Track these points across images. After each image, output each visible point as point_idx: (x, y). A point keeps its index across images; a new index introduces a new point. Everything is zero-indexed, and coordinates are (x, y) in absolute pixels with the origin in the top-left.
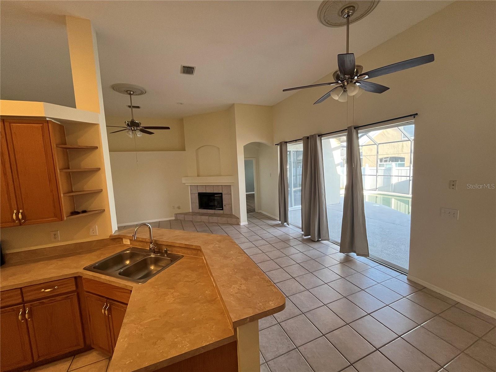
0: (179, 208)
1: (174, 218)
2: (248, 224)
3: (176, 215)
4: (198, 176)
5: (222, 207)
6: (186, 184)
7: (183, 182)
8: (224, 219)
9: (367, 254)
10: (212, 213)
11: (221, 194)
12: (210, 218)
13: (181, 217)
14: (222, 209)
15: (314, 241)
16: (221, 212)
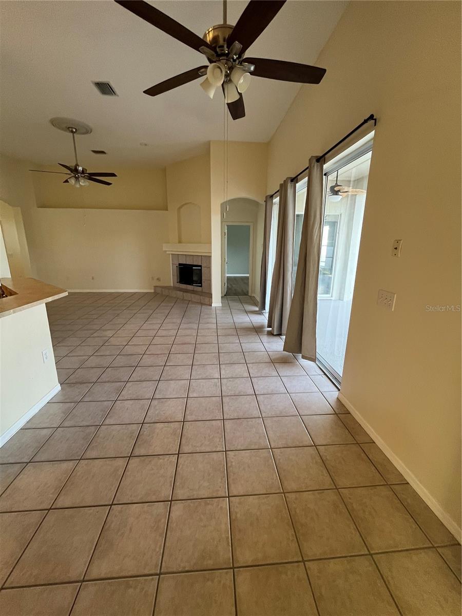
0: (158, 279)
1: (153, 291)
2: (222, 307)
3: (155, 287)
4: (180, 242)
5: (201, 283)
6: (167, 252)
7: (164, 249)
8: (197, 297)
9: (314, 358)
10: (191, 289)
11: (201, 266)
12: (185, 294)
13: (159, 290)
14: (201, 286)
15: (273, 335)
16: (199, 289)
